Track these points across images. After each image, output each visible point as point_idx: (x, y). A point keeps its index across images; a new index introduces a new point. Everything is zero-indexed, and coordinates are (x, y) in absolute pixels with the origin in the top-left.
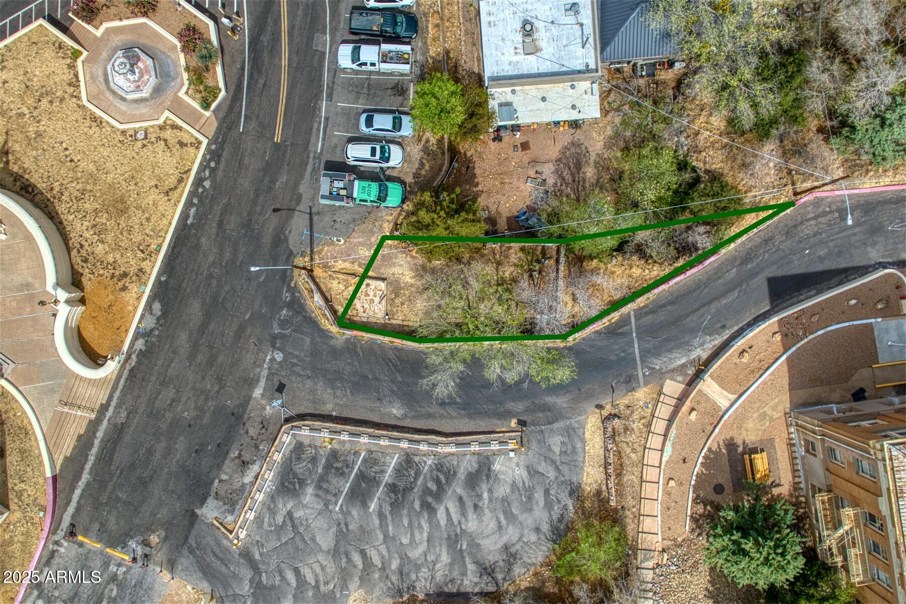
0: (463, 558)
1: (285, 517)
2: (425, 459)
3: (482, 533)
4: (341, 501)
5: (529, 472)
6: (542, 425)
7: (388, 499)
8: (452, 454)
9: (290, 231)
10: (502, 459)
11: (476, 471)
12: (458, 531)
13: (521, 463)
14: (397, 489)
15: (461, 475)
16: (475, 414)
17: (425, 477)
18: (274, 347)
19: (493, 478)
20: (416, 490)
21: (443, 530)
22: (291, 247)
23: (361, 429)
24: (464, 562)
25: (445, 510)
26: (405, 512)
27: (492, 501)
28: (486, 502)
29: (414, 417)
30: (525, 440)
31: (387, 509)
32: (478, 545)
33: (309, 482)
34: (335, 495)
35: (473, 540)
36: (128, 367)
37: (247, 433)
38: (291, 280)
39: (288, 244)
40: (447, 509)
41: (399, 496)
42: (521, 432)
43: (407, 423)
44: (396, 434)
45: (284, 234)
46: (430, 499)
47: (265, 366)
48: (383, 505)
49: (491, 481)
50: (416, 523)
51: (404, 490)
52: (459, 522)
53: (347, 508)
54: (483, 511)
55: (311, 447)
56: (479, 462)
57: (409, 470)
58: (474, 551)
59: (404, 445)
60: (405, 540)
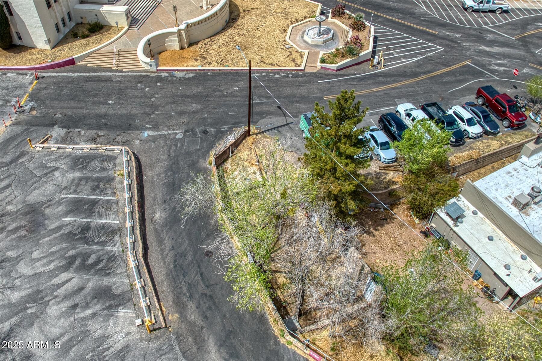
0: (17, 314)
1: (54, 167)
2: (118, 244)
3: (46, 323)
4: (71, 196)
5: (121, 351)
6: (179, 347)
7: (75, 227)
8: (127, 265)
9: (270, 118)
10: (131, 315)
11: (114, 294)
12: (47, 299)
13: (130, 337)
14: (86, 232)
15: (107, 281)
16: (173, 277)
17: (100, 250)
18: (185, 132)
19: (108, 313)
20: (86, 247)
21: (48, 284)
22: (259, 121)
23: (136, 191)
24: (12, 317)
25: (68, 278)
26: (64, 245)
27: (83, 321)
28: (82, 315)
29: (156, 230)
30: (158, 333)
31: (66, 230)
32: (32, 324)
33: (85, 172)
34: (75, 191)
35: (38, 317)
36: (148, 74)
37: (118, 135)
38: (237, 127)
39: (261, 119)
40: (70, 280)
41: (79, 236)
42: (166, 327)
43: (149, 227)
44: (137, 216)
45: (267, 116)
46: (78, 262)
47: (170, 132)
48: (69, 226)
49: (105, 313)
50: (54, 258)
51: (85, 237)
52: (57, 296)
53: (64, 202)
54: (71, 315)
55: (114, 165)
56: (123, 293)
57: (106, 235)
58: (25, 323)
59: (128, 225)
60: (35, 255)
